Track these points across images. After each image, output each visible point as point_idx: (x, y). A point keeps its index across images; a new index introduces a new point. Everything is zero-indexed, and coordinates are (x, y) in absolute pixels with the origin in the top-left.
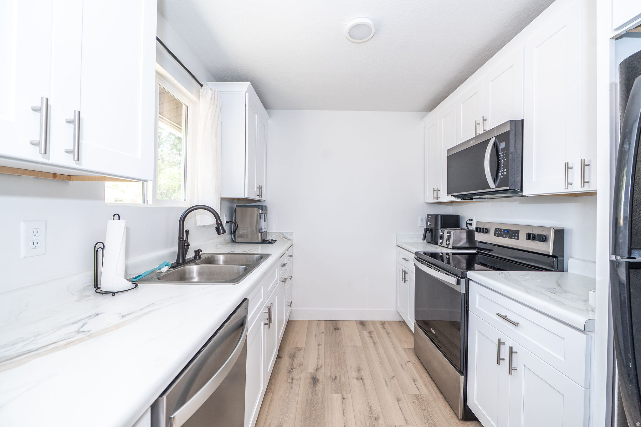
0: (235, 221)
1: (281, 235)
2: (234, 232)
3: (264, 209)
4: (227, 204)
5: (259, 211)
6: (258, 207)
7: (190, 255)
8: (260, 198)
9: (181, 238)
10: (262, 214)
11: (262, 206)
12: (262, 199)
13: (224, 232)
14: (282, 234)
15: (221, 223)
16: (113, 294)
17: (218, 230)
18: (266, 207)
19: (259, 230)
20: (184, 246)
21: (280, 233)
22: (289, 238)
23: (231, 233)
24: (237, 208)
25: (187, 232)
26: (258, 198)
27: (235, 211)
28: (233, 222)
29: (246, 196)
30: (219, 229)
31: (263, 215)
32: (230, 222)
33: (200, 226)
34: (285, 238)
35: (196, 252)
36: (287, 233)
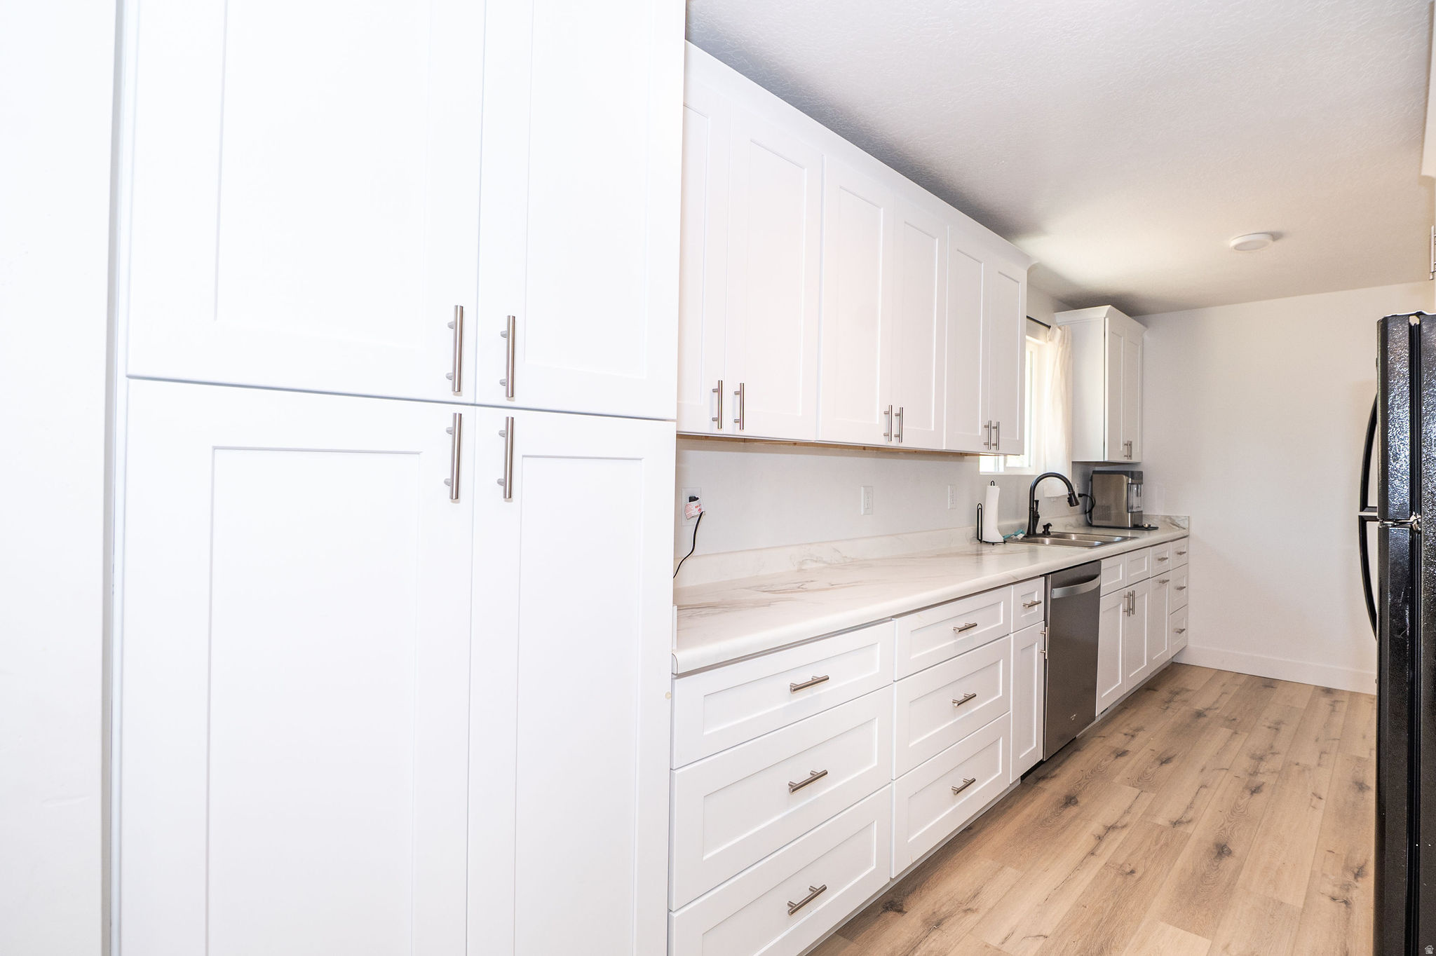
0: (1092, 494)
1: (1168, 520)
2: (1090, 511)
3: (1136, 476)
4: (1079, 470)
5: (1128, 480)
6: (1126, 473)
7: (1040, 530)
8: (1129, 461)
9: (1031, 509)
10: (1132, 484)
11: (1132, 472)
12: (1134, 460)
13: (1077, 504)
14: (1170, 518)
15: (1074, 493)
16: (993, 544)
17: (1070, 500)
18: (1142, 473)
19: (1129, 508)
20: (1034, 517)
21: (1166, 517)
22: (1182, 525)
23: (1086, 513)
24: (1094, 475)
25: (1037, 502)
26: (1125, 460)
27: (1091, 480)
28: (1087, 496)
29: (1106, 459)
30: (1072, 500)
31: (1135, 486)
32: (1084, 495)
33: (1048, 498)
34: (1174, 525)
35: (1044, 527)
36: (1177, 517)
